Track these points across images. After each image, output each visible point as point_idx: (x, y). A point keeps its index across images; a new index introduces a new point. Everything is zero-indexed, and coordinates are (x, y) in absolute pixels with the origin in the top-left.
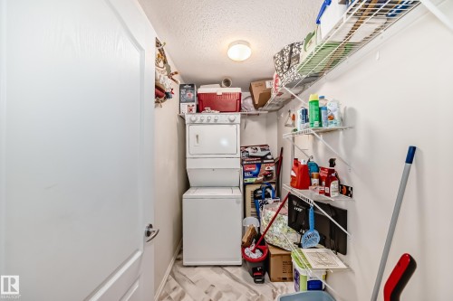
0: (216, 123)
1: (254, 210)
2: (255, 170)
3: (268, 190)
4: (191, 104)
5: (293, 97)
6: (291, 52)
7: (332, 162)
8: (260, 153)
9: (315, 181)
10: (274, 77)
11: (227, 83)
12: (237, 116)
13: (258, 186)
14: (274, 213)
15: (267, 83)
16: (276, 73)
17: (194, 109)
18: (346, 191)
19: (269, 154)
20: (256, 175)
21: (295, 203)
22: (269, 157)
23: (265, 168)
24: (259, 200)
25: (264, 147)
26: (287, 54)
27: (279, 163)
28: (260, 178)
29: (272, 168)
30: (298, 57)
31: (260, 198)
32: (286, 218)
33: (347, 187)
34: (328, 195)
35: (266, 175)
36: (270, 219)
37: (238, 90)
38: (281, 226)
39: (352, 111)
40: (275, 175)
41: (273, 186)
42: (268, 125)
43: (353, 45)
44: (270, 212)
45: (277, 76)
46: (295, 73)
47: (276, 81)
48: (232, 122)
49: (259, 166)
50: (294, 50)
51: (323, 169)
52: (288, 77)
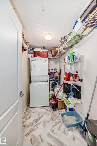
0: (40, 61)
1: (52, 89)
2: (52, 76)
3: (57, 82)
4: (32, 54)
5: (65, 53)
6: (64, 39)
7: (77, 72)
8: (54, 71)
9: (71, 78)
10: (59, 46)
11: (44, 48)
12: (47, 59)
13: (53, 81)
14: (59, 89)
15: (56, 49)
16: (59, 45)
17: (33, 56)
18: (81, 80)
19: (57, 71)
20: (53, 78)
21: (65, 85)
22: (57, 72)
23: (56, 76)
24: (53, 86)
25: (55, 69)
26: (63, 39)
27: (60, 74)
28: (54, 79)
29: (58, 76)
30: (66, 40)
31: (54, 85)
32: (63, 90)
33: (81, 79)
34: (76, 81)
35: (56, 78)
36: (58, 91)
37: (47, 50)
38: (61, 93)
39: (83, 56)
40: (58, 78)
41: (58, 81)
42: (56, 62)
43: (83, 36)
44: (58, 88)
45: (60, 46)
46: (66, 45)
47: (59, 48)
48: (45, 61)
49: (54, 75)
50: (65, 38)
51: (74, 74)
52: (63, 46)
